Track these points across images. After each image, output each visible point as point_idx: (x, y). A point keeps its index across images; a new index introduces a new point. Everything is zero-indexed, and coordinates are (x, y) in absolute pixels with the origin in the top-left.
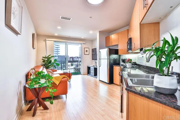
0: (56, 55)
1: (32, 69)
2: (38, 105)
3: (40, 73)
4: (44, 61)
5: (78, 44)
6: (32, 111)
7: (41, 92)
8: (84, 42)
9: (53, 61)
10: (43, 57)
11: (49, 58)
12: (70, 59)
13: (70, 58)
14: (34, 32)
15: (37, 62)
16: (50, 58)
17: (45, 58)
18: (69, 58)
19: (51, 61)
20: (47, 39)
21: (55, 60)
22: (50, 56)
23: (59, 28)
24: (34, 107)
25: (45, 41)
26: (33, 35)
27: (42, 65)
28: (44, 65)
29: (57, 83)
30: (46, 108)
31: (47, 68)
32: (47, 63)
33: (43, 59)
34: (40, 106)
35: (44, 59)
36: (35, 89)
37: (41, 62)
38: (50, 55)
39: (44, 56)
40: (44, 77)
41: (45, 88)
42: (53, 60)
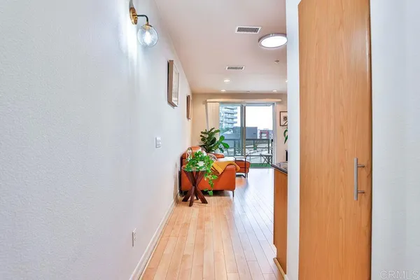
0: (230, 126)
1: (189, 149)
2: (195, 198)
3: (198, 154)
4: (203, 139)
5: (266, 104)
6: (189, 203)
7: (199, 180)
8: (280, 100)
9: (218, 139)
10: (202, 133)
11: (211, 133)
12: (261, 136)
13: (261, 133)
14: (189, 94)
15: (192, 141)
16: (213, 133)
17: (205, 133)
18: (259, 132)
19: (215, 139)
20: (208, 100)
21: (222, 138)
22: (213, 131)
23: (227, 81)
24: (189, 199)
25: (206, 103)
26: (188, 98)
27: (201, 146)
28: (203, 146)
29: (220, 171)
30: (204, 202)
31: (208, 151)
32: (209, 142)
33: (201, 136)
34: (197, 199)
35: (203, 135)
36: (192, 172)
37: (198, 142)
38: (212, 129)
39: (204, 131)
40: (202, 159)
41: (204, 173)
42: (218, 137)
